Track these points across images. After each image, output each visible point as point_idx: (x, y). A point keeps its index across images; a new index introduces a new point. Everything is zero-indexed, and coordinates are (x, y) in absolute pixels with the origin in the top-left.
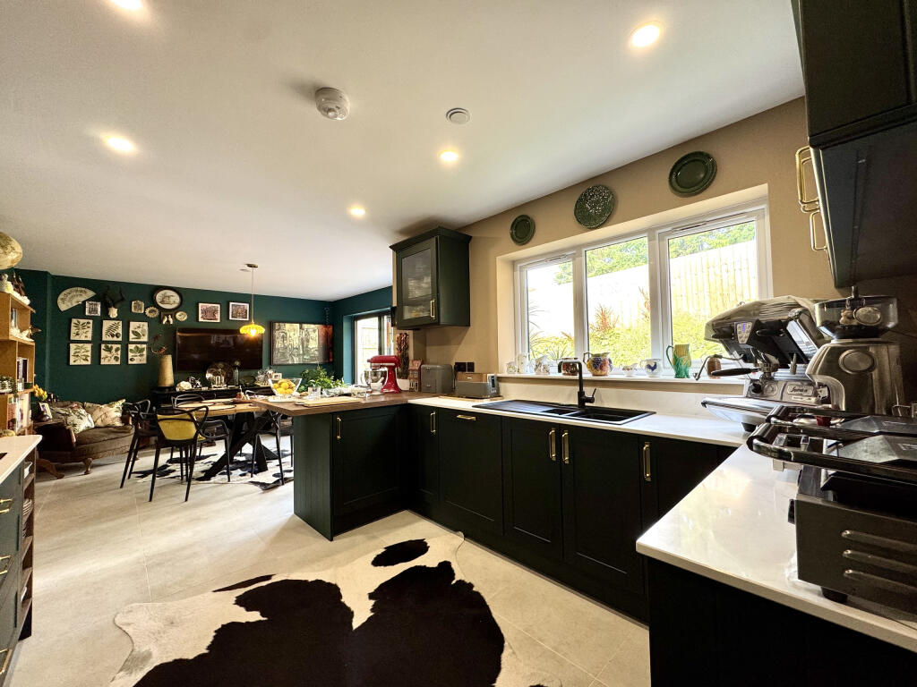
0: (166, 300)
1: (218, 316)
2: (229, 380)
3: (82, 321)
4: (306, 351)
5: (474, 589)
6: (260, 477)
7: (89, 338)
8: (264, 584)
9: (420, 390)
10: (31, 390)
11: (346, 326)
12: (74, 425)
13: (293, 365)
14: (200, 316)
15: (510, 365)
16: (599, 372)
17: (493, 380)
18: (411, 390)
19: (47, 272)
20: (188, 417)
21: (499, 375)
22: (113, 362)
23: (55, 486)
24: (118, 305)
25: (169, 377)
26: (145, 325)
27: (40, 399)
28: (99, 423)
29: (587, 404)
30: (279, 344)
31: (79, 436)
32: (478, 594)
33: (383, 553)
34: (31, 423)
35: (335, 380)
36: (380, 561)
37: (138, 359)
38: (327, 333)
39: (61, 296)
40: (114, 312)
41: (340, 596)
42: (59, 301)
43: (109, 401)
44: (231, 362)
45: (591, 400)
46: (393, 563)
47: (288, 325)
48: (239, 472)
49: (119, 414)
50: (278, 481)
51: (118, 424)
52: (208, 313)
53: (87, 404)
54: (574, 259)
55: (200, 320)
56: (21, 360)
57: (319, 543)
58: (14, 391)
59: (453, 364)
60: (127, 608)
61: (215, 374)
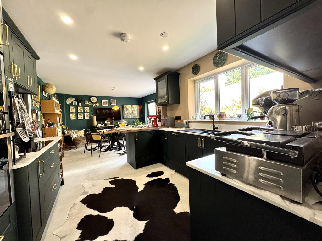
0: (93, 100)
1: (108, 104)
2: (112, 123)
3: (73, 107)
4: (134, 114)
5: (175, 186)
6: (120, 152)
7: (75, 112)
8: (117, 179)
9: (164, 126)
10: (62, 126)
11: (146, 105)
12: (73, 136)
13: (130, 119)
14: (103, 104)
15: (192, 117)
16: (221, 119)
17: (186, 122)
18: (162, 126)
19: (63, 94)
20: (99, 134)
21: (189, 120)
22: (81, 119)
23: (69, 152)
24: (81, 102)
25: (95, 123)
26: (88, 108)
27: (64, 129)
28: (79, 136)
29: (216, 130)
30: (125, 112)
31: (74, 139)
32: (176, 187)
33: (150, 174)
34: (62, 135)
35: (143, 123)
36: (149, 176)
37: (87, 117)
38: (140, 108)
39: (67, 100)
40: (80, 104)
41: (136, 184)
42: (67, 102)
43: (80, 129)
44: (112, 118)
45: (217, 128)
46: (152, 177)
47: (128, 106)
48: (114, 150)
49: (83, 133)
50: (124, 153)
51: (83, 136)
52: (105, 103)
53: (75, 130)
54: (215, 79)
55: (103, 105)
56: (59, 118)
57: (132, 170)
58: (57, 126)
59: (175, 117)
60: (84, 181)
61: (108, 122)
